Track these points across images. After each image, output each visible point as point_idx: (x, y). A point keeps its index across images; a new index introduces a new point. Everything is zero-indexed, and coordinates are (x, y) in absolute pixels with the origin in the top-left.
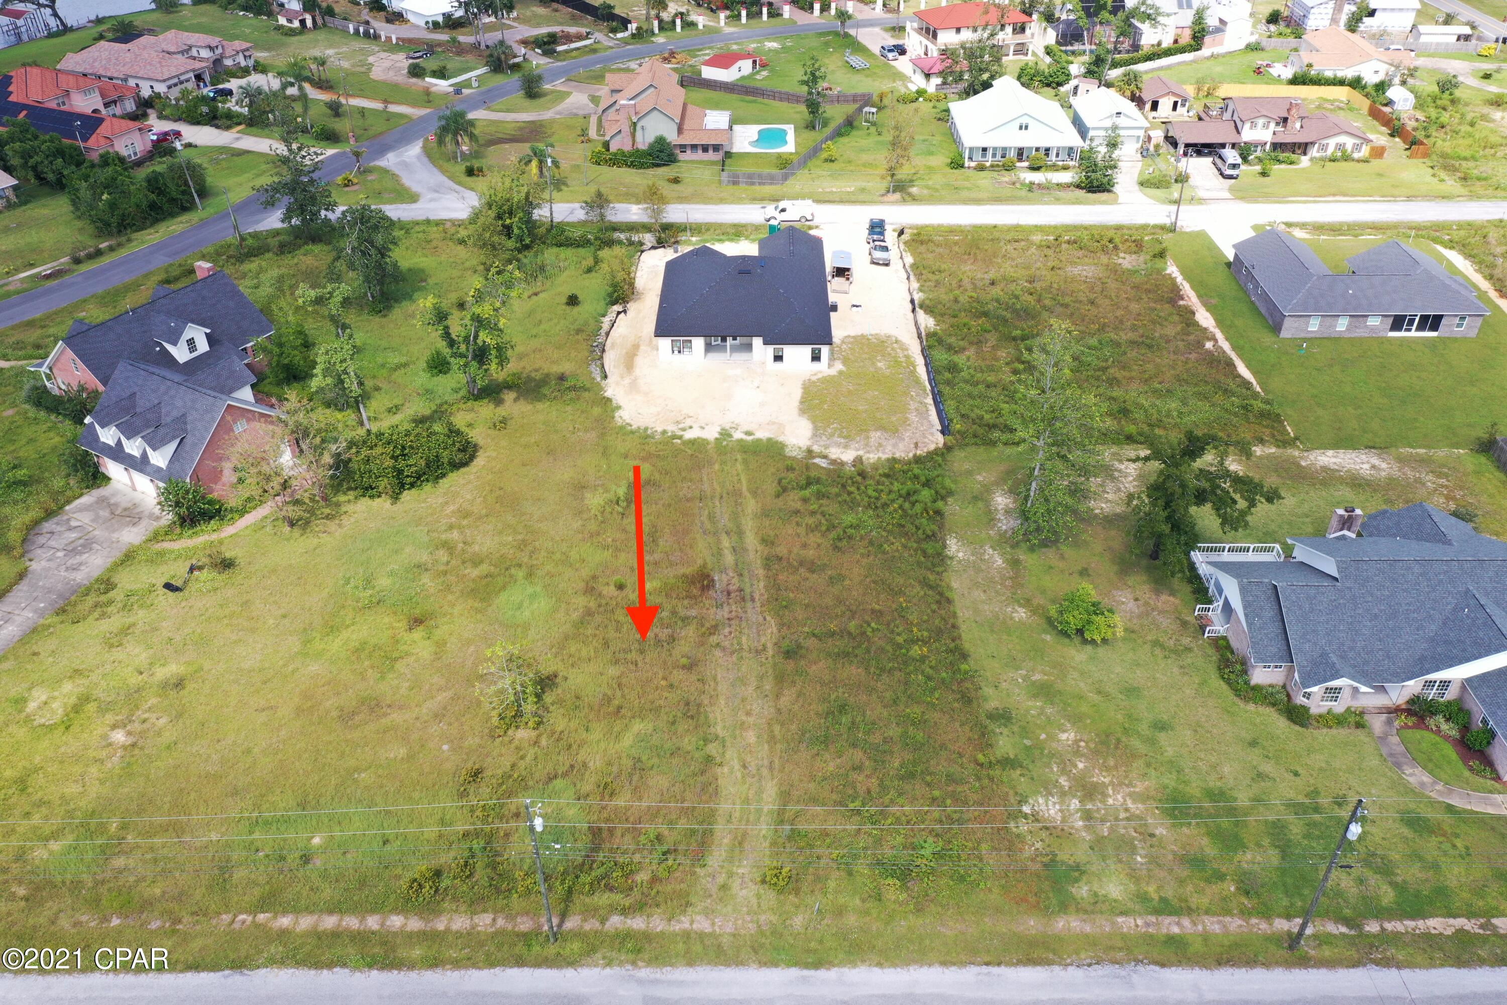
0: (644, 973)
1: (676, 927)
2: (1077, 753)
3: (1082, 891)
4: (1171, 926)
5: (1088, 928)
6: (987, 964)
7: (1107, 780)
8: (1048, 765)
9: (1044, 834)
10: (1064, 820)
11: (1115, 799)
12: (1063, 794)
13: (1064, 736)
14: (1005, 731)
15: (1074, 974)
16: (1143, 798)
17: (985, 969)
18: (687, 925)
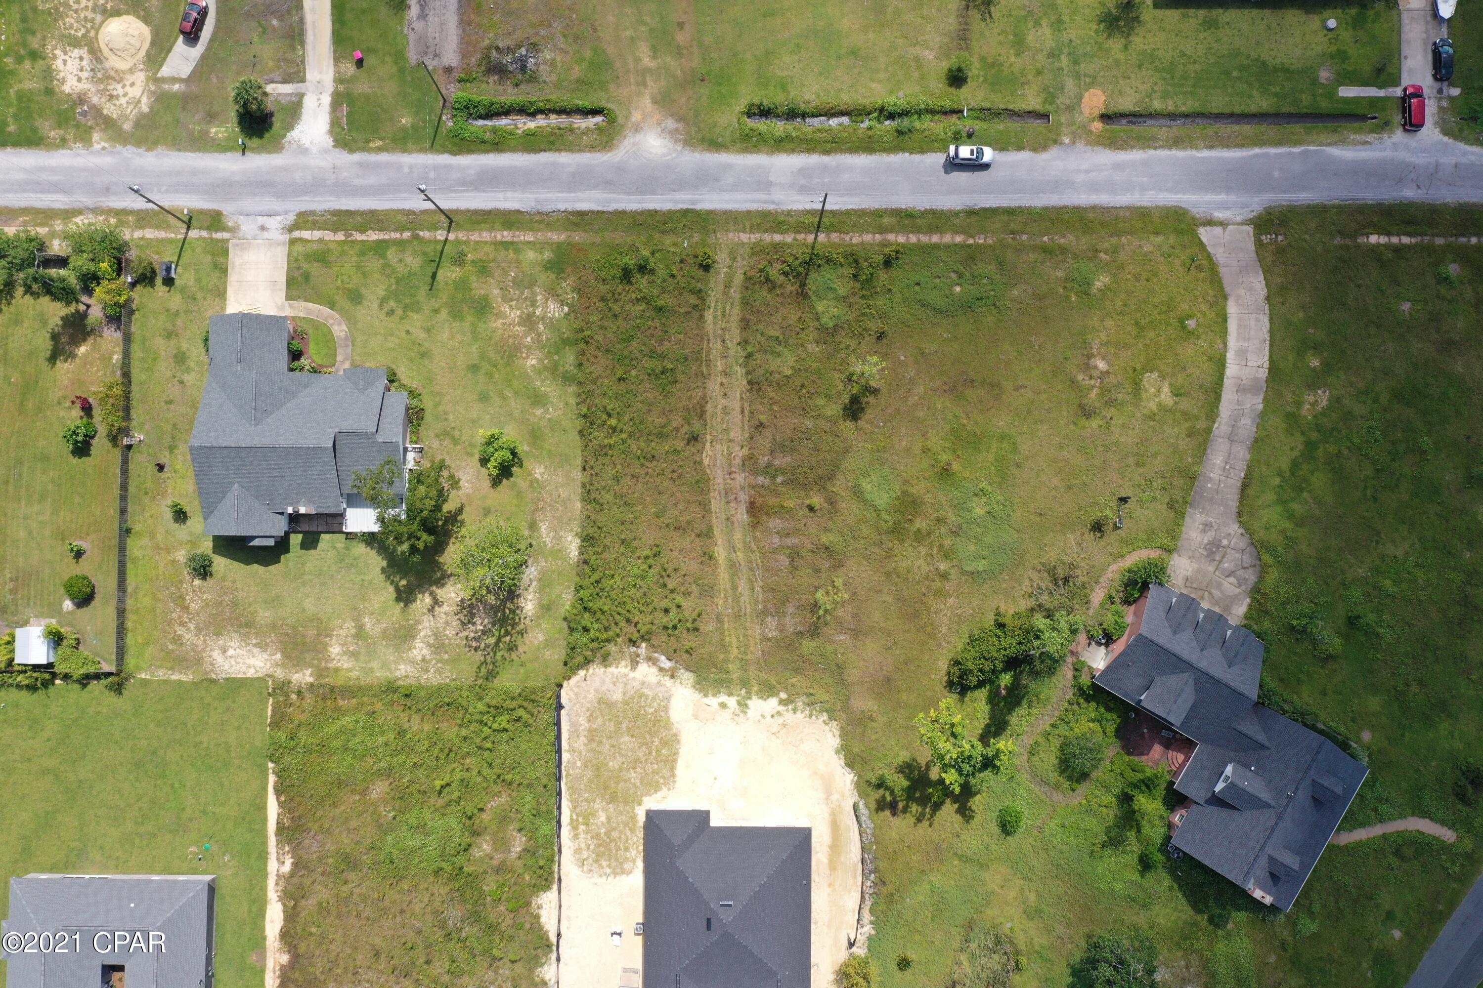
0: (771, 207)
1: (758, 235)
2: (529, 348)
3: (547, 255)
4: (506, 235)
5: (549, 234)
6: (603, 212)
7: (517, 328)
8: (548, 339)
9: (560, 292)
10: (547, 300)
11: (515, 315)
12: (543, 318)
13: (534, 362)
14: (567, 367)
15: (562, 207)
16: (500, 315)
17: (605, 209)
18: (752, 236)
